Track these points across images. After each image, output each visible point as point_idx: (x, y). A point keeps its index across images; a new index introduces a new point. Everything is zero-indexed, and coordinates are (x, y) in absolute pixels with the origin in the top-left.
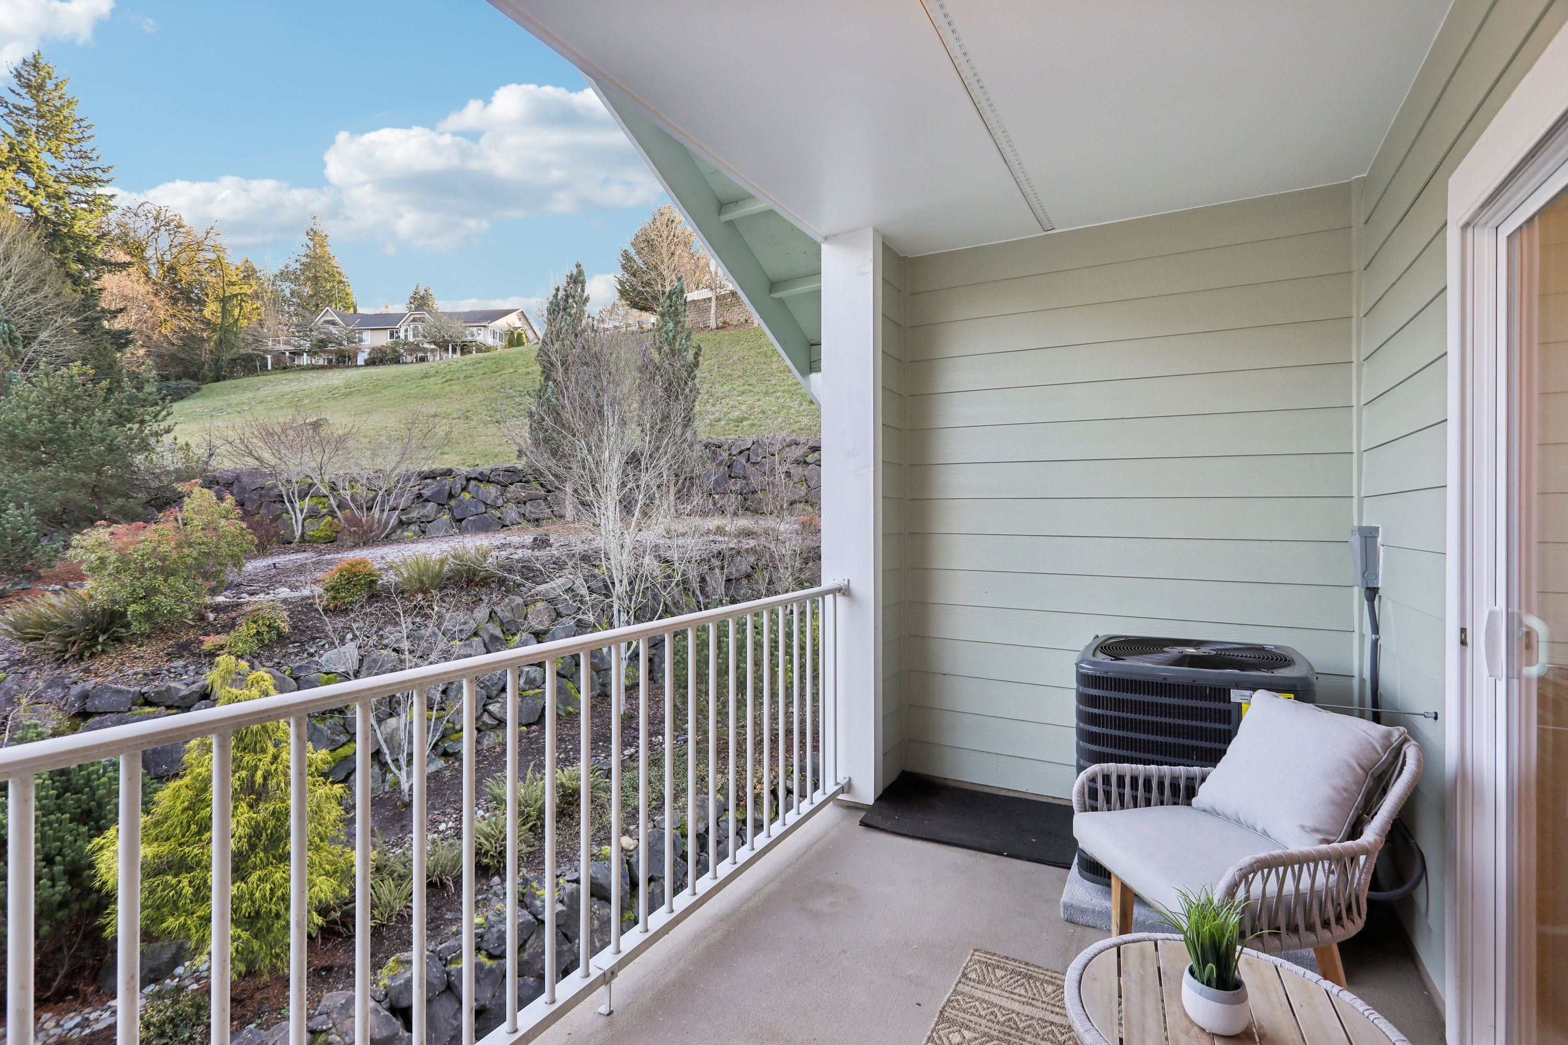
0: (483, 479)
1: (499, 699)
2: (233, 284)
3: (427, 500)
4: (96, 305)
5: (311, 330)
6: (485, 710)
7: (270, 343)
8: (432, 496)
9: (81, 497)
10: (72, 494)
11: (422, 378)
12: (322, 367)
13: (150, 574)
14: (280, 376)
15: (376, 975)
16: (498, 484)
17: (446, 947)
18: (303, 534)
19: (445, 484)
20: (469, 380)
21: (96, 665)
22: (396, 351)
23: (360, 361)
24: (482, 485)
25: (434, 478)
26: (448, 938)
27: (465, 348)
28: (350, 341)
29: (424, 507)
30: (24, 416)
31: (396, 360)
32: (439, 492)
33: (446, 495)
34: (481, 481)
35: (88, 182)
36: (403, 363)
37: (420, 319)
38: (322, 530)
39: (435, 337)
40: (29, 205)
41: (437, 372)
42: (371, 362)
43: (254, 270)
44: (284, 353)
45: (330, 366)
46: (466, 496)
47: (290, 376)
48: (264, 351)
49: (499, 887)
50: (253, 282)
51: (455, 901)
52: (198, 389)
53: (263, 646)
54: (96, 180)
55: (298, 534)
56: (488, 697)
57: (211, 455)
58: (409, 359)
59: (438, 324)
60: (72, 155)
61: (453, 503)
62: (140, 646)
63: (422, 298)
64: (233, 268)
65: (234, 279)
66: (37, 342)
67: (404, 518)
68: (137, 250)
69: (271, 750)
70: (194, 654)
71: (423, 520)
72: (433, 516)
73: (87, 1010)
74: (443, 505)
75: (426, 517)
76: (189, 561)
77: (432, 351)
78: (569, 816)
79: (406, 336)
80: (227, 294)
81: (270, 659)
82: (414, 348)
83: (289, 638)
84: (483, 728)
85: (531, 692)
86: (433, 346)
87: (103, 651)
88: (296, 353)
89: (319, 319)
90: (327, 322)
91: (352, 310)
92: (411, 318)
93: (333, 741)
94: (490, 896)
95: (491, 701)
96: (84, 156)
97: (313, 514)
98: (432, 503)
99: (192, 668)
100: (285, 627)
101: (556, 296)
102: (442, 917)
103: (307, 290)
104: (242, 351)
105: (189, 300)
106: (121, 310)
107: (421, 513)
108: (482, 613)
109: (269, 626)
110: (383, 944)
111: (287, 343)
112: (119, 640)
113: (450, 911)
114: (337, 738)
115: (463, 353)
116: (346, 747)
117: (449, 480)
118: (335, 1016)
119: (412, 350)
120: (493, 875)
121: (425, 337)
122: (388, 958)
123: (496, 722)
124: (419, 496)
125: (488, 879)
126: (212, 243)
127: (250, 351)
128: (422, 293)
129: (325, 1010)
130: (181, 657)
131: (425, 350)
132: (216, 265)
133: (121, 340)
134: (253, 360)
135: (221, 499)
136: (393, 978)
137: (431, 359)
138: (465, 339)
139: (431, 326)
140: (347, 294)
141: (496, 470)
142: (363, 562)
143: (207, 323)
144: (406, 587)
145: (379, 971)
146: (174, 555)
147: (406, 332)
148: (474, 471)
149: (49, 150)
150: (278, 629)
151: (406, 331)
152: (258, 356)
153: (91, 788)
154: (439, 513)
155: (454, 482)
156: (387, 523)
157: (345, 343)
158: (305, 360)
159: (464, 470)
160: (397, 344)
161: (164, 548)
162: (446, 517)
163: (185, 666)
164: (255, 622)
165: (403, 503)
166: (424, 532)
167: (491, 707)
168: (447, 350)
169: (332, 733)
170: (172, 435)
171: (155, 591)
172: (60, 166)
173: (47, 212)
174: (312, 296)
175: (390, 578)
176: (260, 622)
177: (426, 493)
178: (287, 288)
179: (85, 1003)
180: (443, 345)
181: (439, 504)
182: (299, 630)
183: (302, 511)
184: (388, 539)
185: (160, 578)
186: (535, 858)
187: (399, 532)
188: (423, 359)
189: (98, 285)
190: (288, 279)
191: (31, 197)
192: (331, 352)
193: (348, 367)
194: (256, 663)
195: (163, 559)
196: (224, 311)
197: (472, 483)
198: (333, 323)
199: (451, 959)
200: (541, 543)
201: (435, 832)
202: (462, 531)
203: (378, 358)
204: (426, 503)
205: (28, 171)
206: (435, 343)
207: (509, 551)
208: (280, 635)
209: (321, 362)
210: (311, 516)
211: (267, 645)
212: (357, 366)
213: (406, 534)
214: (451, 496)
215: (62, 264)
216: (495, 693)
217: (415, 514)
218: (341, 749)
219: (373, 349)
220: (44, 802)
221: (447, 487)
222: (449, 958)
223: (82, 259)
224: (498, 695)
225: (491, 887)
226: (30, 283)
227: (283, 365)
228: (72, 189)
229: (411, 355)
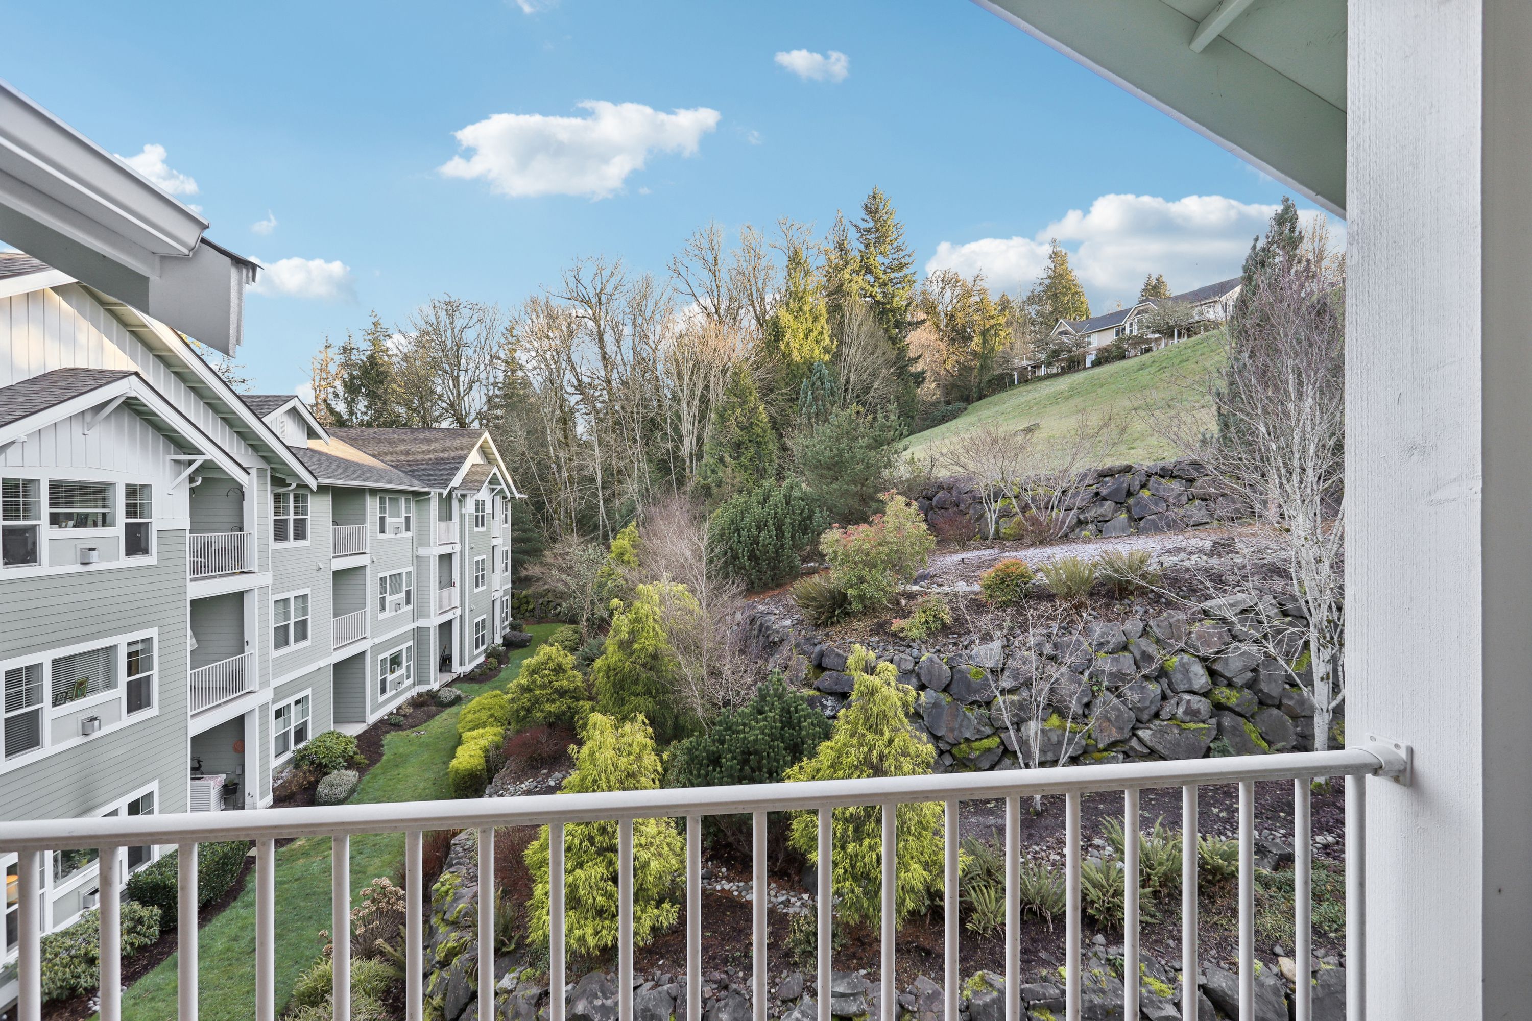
0: (1166, 473)
1: (1151, 726)
2: (992, 318)
3: (1104, 499)
4: (905, 356)
5: (1047, 344)
6: (1134, 735)
7: (1016, 361)
8: (1109, 494)
9: (855, 504)
10: (850, 502)
11: (1139, 370)
12: (1056, 375)
13: (860, 565)
14: (1023, 389)
15: (963, 981)
16: (1181, 478)
17: (1030, 989)
18: (997, 531)
19: (1123, 482)
20: (1185, 364)
21: (833, 631)
22: (1120, 348)
23: (1088, 364)
24: (1163, 481)
25: (1112, 475)
26: (1035, 981)
27: (1190, 331)
28: (1079, 346)
29: (1102, 506)
30: (823, 447)
31: (1122, 356)
32: (1117, 490)
33: (1124, 493)
34: (1163, 477)
35: (901, 267)
36: (1129, 358)
37: (1143, 311)
38: (1012, 528)
39: (1159, 325)
40: (871, 296)
41: (1154, 362)
42: (1097, 363)
43: (1008, 302)
44: (1026, 368)
45: (1064, 372)
46: (1146, 493)
47: (1030, 387)
48: (1012, 370)
49: (1102, 948)
50: (1007, 312)
51: (1053, 941)
52: (965, 409)
53: (930, 633)
54: (906, 264)
55: (992, 531)
56: (1138, 720)
57: (933, 466)
58: (1133, 352)
59: (1161, 311)
60: (892, 251)
61: (1131, 501)
62: (859, 621)
63: (1154, 287)
64: (992, 304)
65: (993, 313)
66: (873, 390)
67: (1082, 517)
68: (930, 308)
69: (887, 735)
70: (885, 633)
71: (1100, 519)
72: (1110, 515)
73: (792, 893)
74: (1121, 504)
75: (1103, 516)
76: (883, 557)
77: (1156, 340)
78: (1210, 897)
79: (1131, 331)
80: (987, 326)
81: (933, 646)
82: (1137, 342)
83: (950, 629)
84: (1131, 753)
85: (1192, 726)
86: (1157, 336)
87: (838, 622)
88: (1036, 367)
89: (1054, 333)
90: (1061, 333)
91: (1084, 317)
92: (1136, 312)
93: (979, 731)
94: (1090, 954)
95: (1142, 726)
96: (899, 249)
97: (1005, 514)
98: (1109, 502)
99: (882, 644)
100: (948, 619)
101: (1254, 247)
102: (1036, 953)
103: (1049, 308)
104: (996, 373)
105: (963, 338)
106: (920, 356)
107: (1099, 512)
108: (1133, 625)
109: (934, 616)
110: (976, 952)
111: (1029, 359)
112: (848, 614)
113: (1046, 950)
114: (983, 729)
115: (1189, 336)
116: (990, 739)
117: (1129, 476)
118: (921, 1002)
119: (1135, 343)
120: (1099, 932)
121: (1148, 327)
122: (977, 970)
123: (1146, 751)
124: (1097, 494)
125: (1094, 933)
126: (978, 288)
127: (1001, 371)
128: (1154, 282)
129: (915, 991)
130: (878, 634)
131: (1149, 341)
132: (981, 307)
133: (919, 379)
134: (1004, 378)
135: (908, 505)
136: (976, 993)
137: (1154, 349)
138: (1192, 320)
139: (1155, 315)
140: (1082, 303)
141: (1180, 463)
142: (1017, 564)
143: (974, 353)
144: (1054, 591)
145: (967, 978)
146: (873, 552)
147: (1132, 328)
148: (1155, 465)
149: (881, 253)
150: (942, 620)
151: (1131, 324)
152: (1008, 374)
153: (800, 727)
154: (1116, 512)
155: (1133, 479)
156: (1063, 522)
157: (1074, 349)
158: (1043, 371)
159: (1147, 464)
160: (1121, 340)
161: (866, 546)
162: (1124, 516)
163: (878, 643)
164: (924, 612)
165: (1078, 502)
166: (1101, 532)
167: (1140, 733)
168: (1172, 336)
169: (978, 723)
170: (909, 452)
171: (862, 580)
172: (886, 262)
173: (879, 297)
174: (1052, 313)
175: (1040, 578)
176: (928, 613)
177: (1104, 492)
178: (1032, 311)
179: (792, 888)
180: (1168, 332)
181: (1117, 503)
182: (960, 623)
183: (995, 511)
184: (1065, 538)
185: (866, 569)
186: (1153, 932)
187: (1077, 530)
188: (1148, 350)
189: (907, 340)
190: (1034, 302)
191: (871, 289)
192: (1062, 360)
193: (1078, 371)
194: (923, 647)
195: (867, 554)
196: (985, 341)
197: (1153, 479)
198: (1065, 333)
199: (1034, 1005)
200: (1223, 548)
201: (1058, 854)
202: (1139, 532)
203: (1105, 358)
204: (1104, 502)
205: (871, 273)
206: (1158, 331)
207: (1182, 555)
208: (944, 625)
209: (1055, 371)
210: (1004, 516)
211: (933, 633)
212: (1085, 369)
213: (1084, 533)
214: (1129, 494)
215: (886, 330)
216: (1145, 717)
217: (1091, 514)
218: (985, 741)
219: (1099, 349)
220: (774, 730)
221: (1125, 485)
222: (1031, 1003)
223: (898, 325)
224: (1149, 721)
225: (1094, 944)
226: (870, 348)
227: (1027, 378)
228: (892, 276)
229: (1135, 348)
